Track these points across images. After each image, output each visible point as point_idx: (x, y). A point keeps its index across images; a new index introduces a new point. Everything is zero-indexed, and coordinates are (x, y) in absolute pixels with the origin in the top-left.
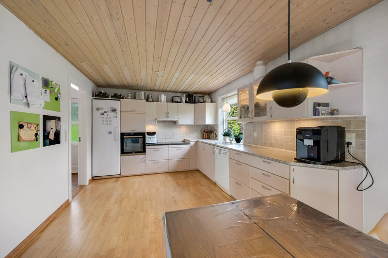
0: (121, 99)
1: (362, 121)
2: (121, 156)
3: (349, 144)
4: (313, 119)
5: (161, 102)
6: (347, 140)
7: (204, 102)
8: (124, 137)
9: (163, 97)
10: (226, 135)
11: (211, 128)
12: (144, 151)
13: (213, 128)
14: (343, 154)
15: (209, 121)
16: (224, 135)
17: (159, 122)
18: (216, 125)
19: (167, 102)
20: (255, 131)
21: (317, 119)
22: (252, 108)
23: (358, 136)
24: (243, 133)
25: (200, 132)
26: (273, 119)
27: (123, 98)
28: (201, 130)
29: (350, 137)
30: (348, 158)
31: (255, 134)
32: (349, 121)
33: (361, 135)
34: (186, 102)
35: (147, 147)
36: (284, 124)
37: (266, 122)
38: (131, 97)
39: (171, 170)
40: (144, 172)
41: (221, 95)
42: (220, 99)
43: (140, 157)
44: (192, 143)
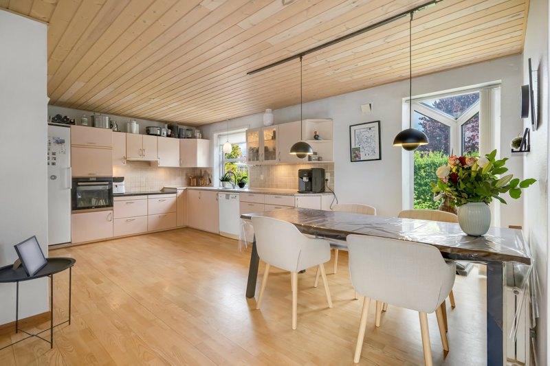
0: (72, 126)
1: (332, 165)
2: (72, 213)
3: (327, 180)
4: (309, 164)
5: (131, 132)
6: (326, 178)
7: (194, 137)
8: (79, 184)
9: (135, 127)
10: (225, 179)
11: (201, 171)
12: (110, 205)
13: (205, 171)
14: (324, 187)
15: (201, 162)
16: (222, 180)
17: (129, 162)
18: (211, 169)
19: (140, 133)
20: (261, 174)
21: (311, 164)
22: (262, 152)
23: (331, 176)
24: (249, 177)
25: (184, 177)
26: (281, 162)
27: (73, 123)
28: (187, 175)
29: (328, 176)
30: (327, 190)
31: (262, 177)
32: (327, 165)
33: (332, 174)
34: (168, 136)
35: (115, 199)
36: (289, 167)
37: (273, 165)
38: (88, 123)
39: (151, 230)
40: (111, 236)
41: (216, 131)
42: (215, 135)
43: (104, 214)
44: (180, 192)
